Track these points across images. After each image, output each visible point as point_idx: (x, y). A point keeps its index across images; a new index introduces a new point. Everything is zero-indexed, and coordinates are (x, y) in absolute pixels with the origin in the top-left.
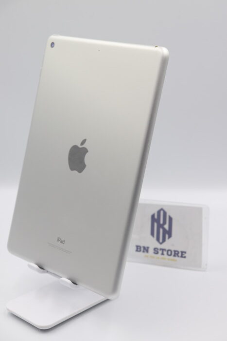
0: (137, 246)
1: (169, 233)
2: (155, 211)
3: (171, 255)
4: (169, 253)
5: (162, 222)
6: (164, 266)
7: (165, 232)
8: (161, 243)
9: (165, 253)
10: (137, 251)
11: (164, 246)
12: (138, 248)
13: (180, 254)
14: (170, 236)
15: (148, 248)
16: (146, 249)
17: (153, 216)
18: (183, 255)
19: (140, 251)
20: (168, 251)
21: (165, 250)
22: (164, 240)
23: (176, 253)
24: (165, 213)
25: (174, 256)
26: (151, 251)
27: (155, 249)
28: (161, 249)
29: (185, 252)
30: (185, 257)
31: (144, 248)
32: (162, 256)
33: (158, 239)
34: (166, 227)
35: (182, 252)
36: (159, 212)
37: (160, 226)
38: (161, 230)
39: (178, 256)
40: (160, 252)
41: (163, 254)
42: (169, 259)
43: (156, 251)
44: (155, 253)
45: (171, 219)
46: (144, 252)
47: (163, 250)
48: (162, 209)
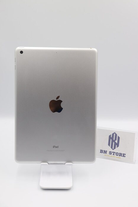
0: (101, 150)
1: (118, 145)
2: (111, 134)
3: (118, 155)
4: (117, 154)
5: (114, 139)
6: (114, 160)
7: (115, 144)
8: (113, 149)
9: (115, 154)
10: (101, 152)
11: (114, 151)
12: (101, 151)
13: (122, 155)
14: (118, 146)
15: (106, 151)
16: (105, 152)
17: (110, 136)
18: (124, 155)
19: (102, 152)
20: (117, 153)
21: (115, 153)
22: (115, 148)
23: (120, 155)
24: (116, 135)
25: (120, 156)
26: (108, 153)
27: (110, 152)
28: (113, 152)
29: (125, 154)
30: (125, 157)
31: (104, 151)
32: (113, 156)
33: (112, 147)
34: (116, 141)
35: (123, 154)
36: (113, 134)
37: (113, 141)
38: (114, 143)
39: (122, 156)
40: (113, 154)
41: (114, 154)
42: (117, 157)
43: (110, 153)
44: (109, 154)
45: (119, 138)
46: (104, 153)
47: (114, 153)
48: (115, 133)
